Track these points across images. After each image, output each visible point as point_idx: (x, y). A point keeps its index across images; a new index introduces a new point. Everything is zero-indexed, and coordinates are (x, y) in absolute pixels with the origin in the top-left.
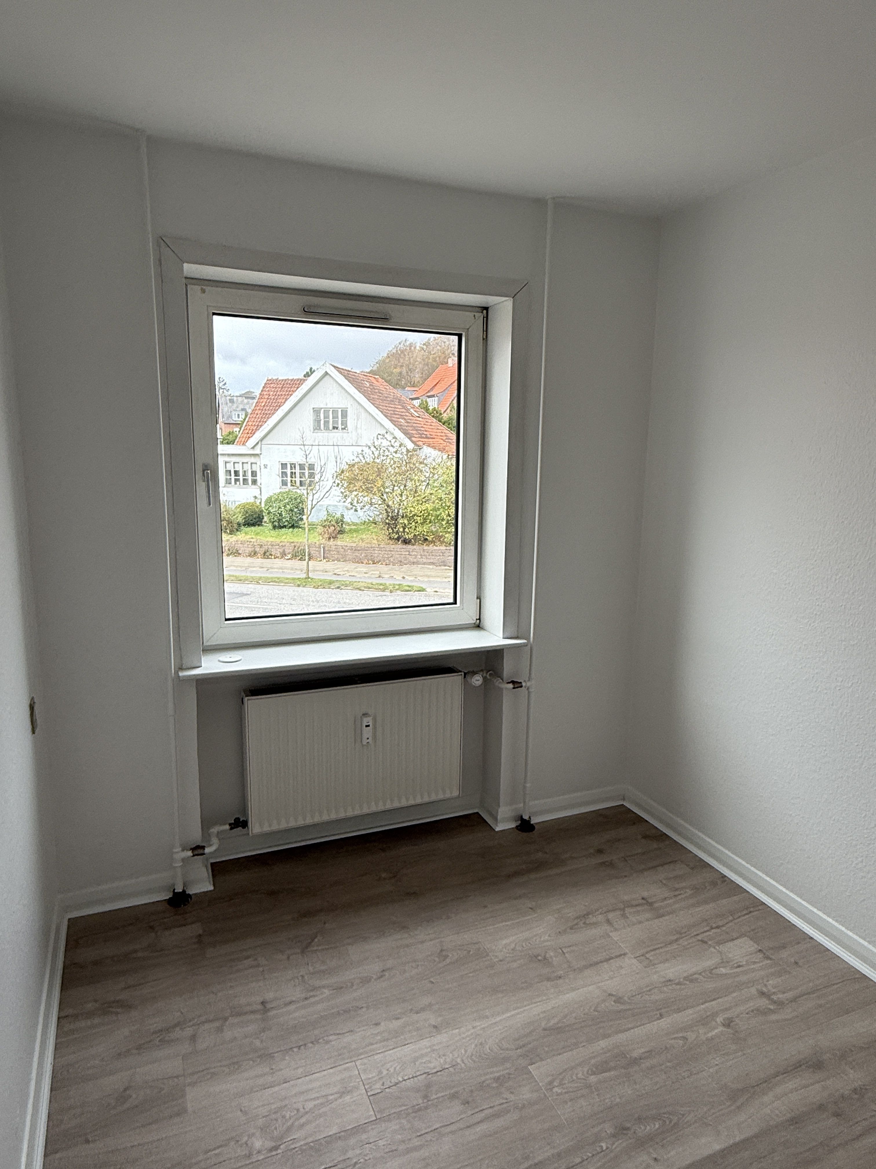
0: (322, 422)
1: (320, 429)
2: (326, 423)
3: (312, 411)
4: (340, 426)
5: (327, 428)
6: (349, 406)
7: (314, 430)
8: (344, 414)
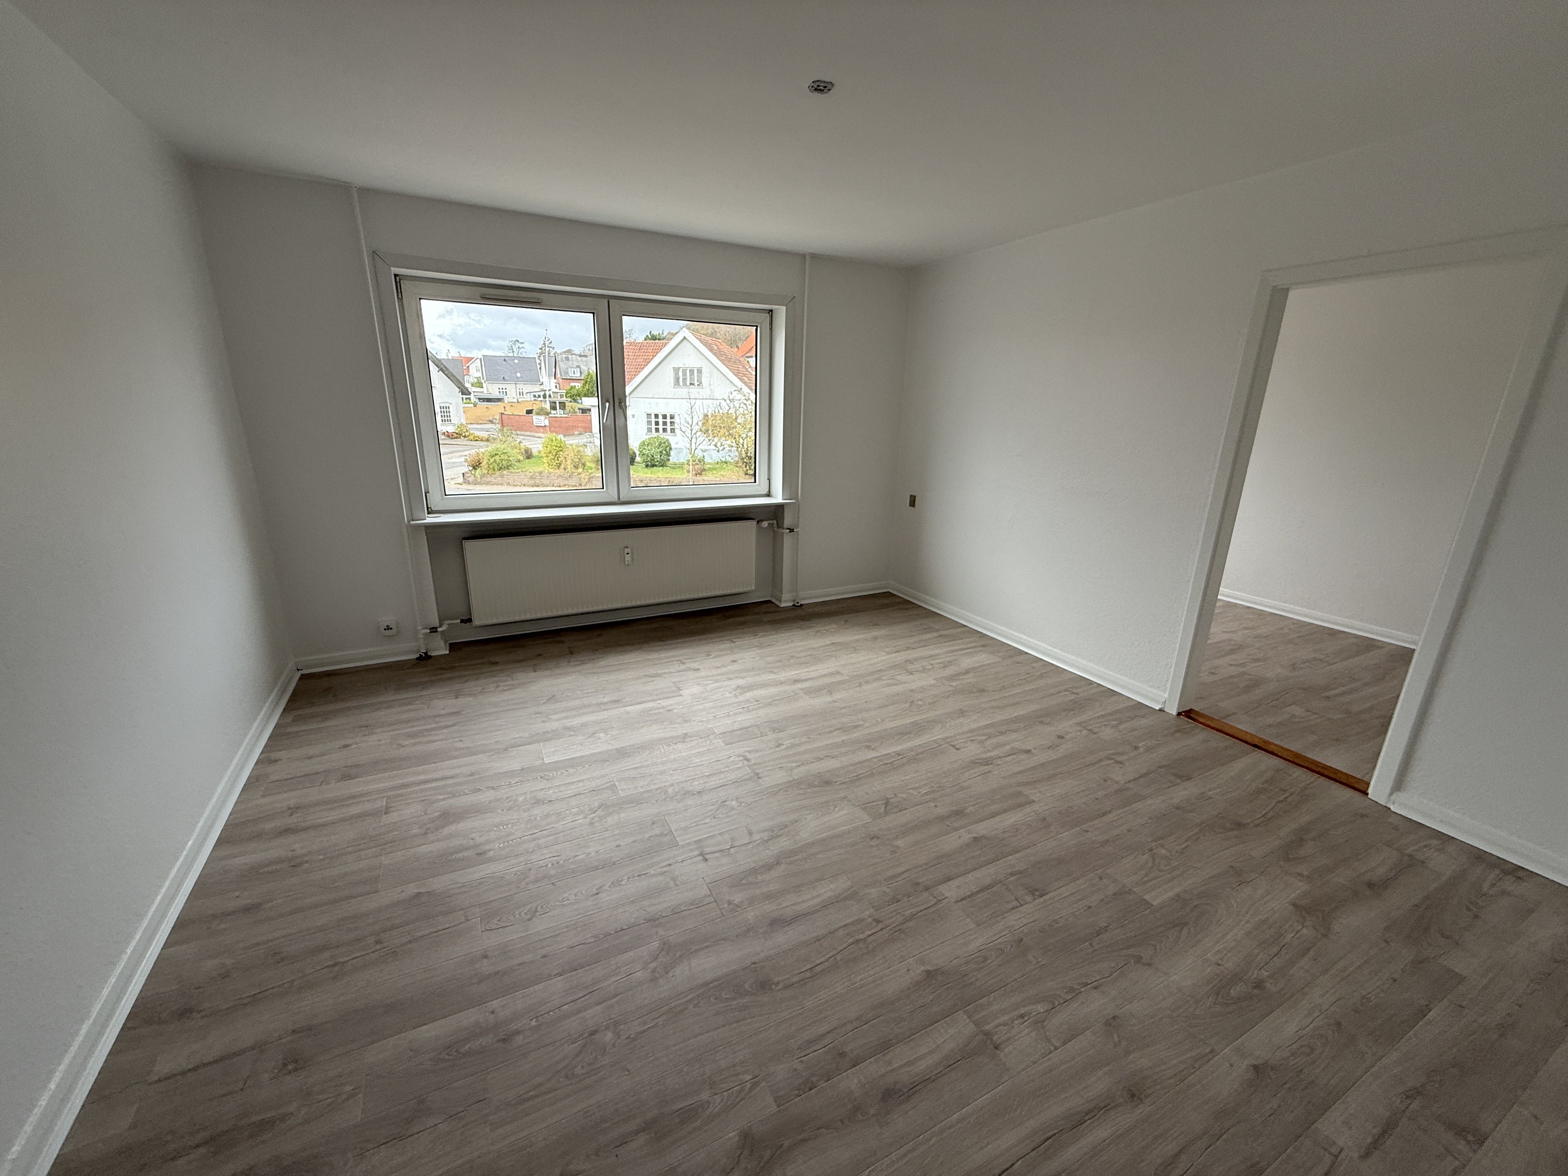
0: (681, 380)
1: (679, 385)
2: (685, 379)
3: (672, 370)
4: (696, 383)
5: (685, 384)
6: (703, 366)
7: (674, 386)
8: (700, 371)
